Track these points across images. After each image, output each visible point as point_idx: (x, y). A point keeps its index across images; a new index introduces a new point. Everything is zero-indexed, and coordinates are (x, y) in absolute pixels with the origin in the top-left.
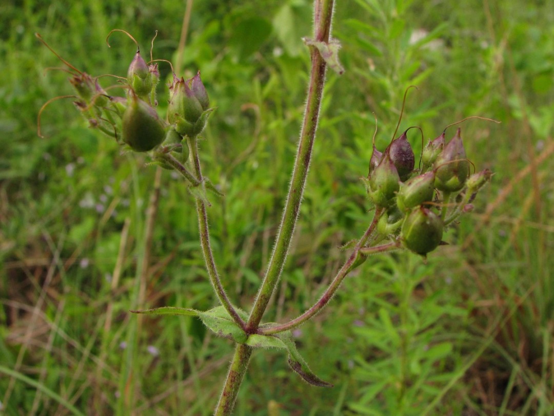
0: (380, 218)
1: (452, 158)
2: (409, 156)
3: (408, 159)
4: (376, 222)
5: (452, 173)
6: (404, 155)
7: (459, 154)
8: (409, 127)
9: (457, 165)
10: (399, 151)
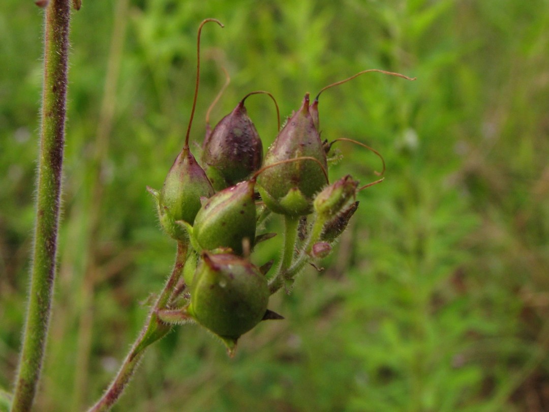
0: (186, 259)
1: (290, 153)
2: (246, 145)
3: (245, 150)
4: (180, 266)
5: (288, 182)
6: (236, 144)
7: (303, 145)
8: (250, 92)
9: (297, 168)
10: (227, 137)
